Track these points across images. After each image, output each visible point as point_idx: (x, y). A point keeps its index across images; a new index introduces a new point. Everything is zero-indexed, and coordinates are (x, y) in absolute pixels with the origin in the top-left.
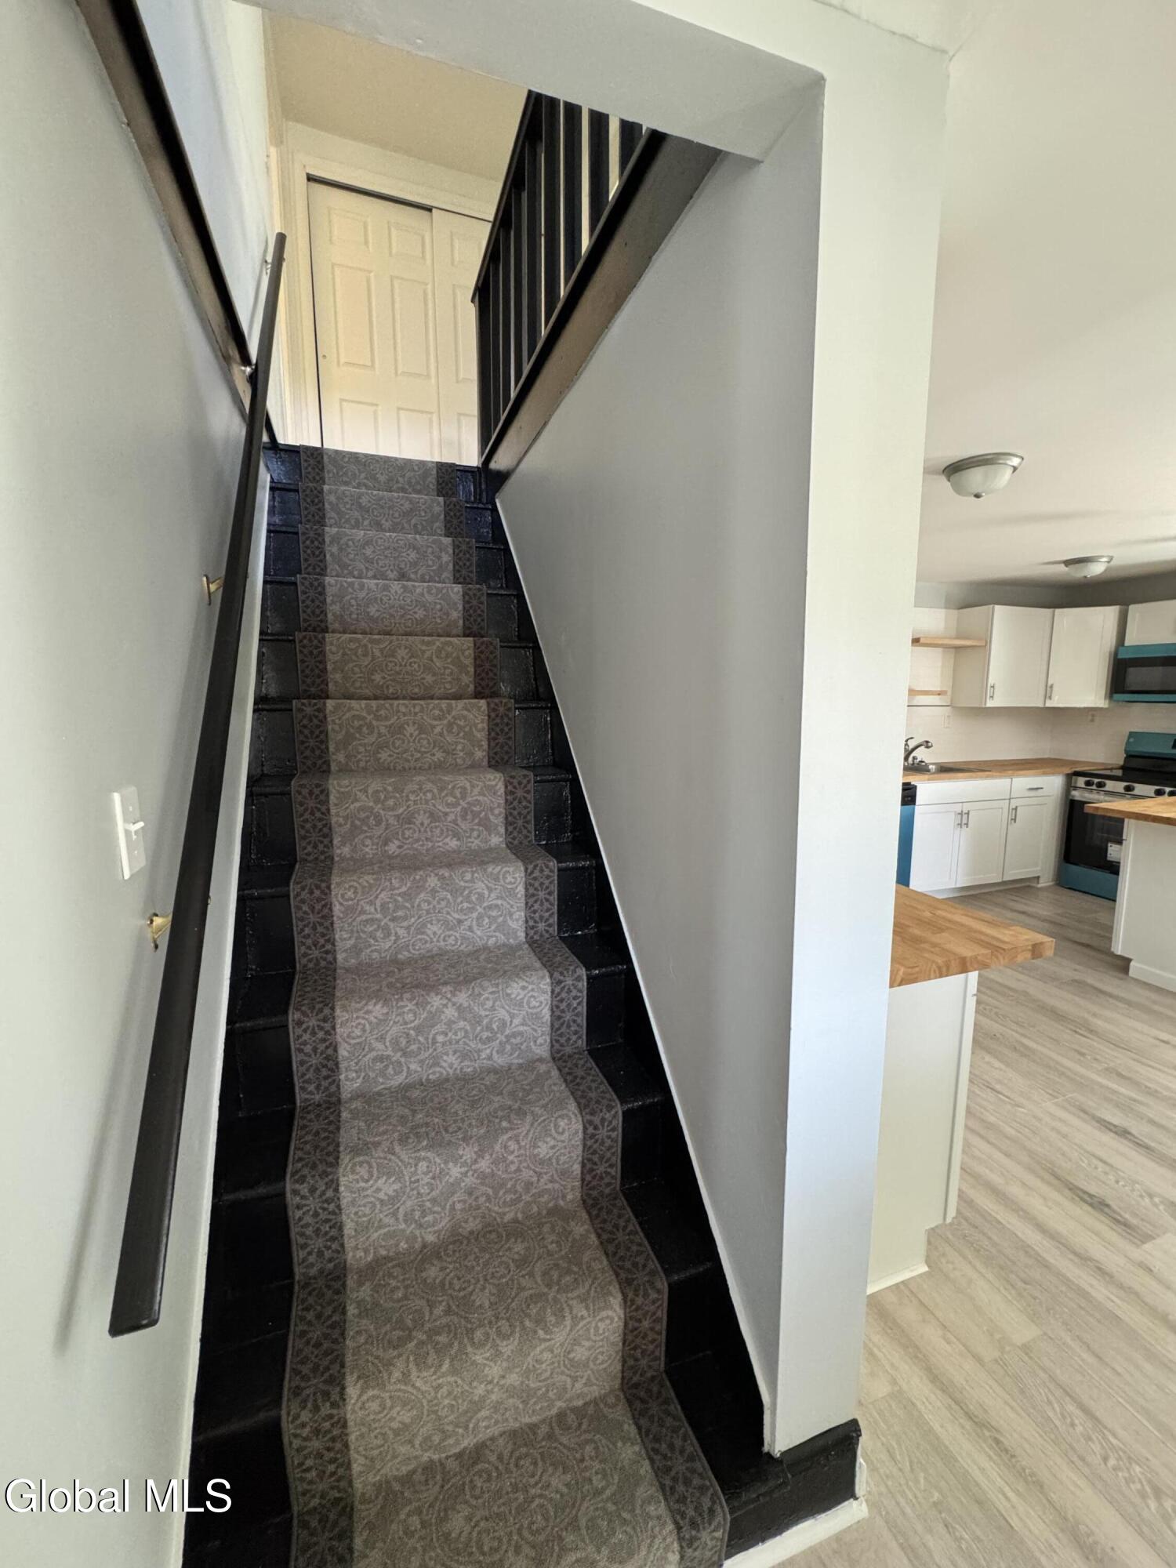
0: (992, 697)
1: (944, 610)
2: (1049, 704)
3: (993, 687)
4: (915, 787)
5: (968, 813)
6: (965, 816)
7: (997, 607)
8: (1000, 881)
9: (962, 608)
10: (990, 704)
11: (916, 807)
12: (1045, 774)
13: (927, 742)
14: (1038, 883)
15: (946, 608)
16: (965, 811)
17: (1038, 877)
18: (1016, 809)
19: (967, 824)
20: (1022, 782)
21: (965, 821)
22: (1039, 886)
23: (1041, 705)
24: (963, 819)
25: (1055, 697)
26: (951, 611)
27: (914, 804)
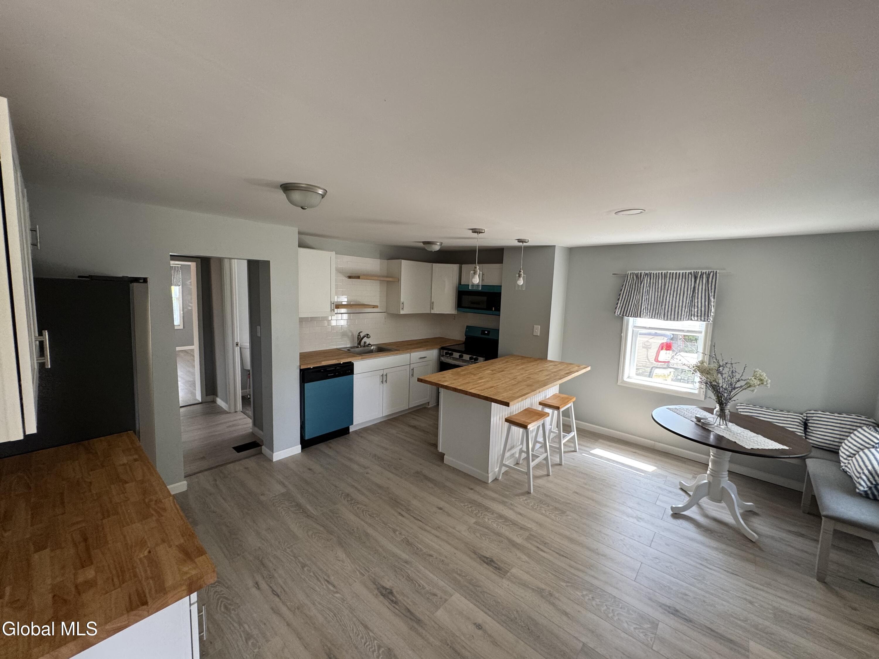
0: (403, 309)
1: (379, 260)
2: (433, 312)
3: (403, 303)
4: (353, 364)
5: (386, 375)
6: (385, 377)
7: (402, 261)
8: (407, 408)
9: (389, 259)
10: (402, 312)
11: (354, 375)
12: (427, 349)
13: (368, 335)
14: (429, 405)
15: (380, 258)
16: (385, 374)
17: (429, 403)
18: (413, 369)
19: (386, 381)
20: (416, 355)
21: (384, 380)
22: (429, 407)
23: (429, 312)
24: (384, 379)
25: (435, 309)
26: (383, 261)
27: (353, 374)
